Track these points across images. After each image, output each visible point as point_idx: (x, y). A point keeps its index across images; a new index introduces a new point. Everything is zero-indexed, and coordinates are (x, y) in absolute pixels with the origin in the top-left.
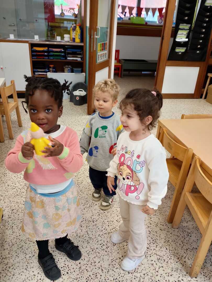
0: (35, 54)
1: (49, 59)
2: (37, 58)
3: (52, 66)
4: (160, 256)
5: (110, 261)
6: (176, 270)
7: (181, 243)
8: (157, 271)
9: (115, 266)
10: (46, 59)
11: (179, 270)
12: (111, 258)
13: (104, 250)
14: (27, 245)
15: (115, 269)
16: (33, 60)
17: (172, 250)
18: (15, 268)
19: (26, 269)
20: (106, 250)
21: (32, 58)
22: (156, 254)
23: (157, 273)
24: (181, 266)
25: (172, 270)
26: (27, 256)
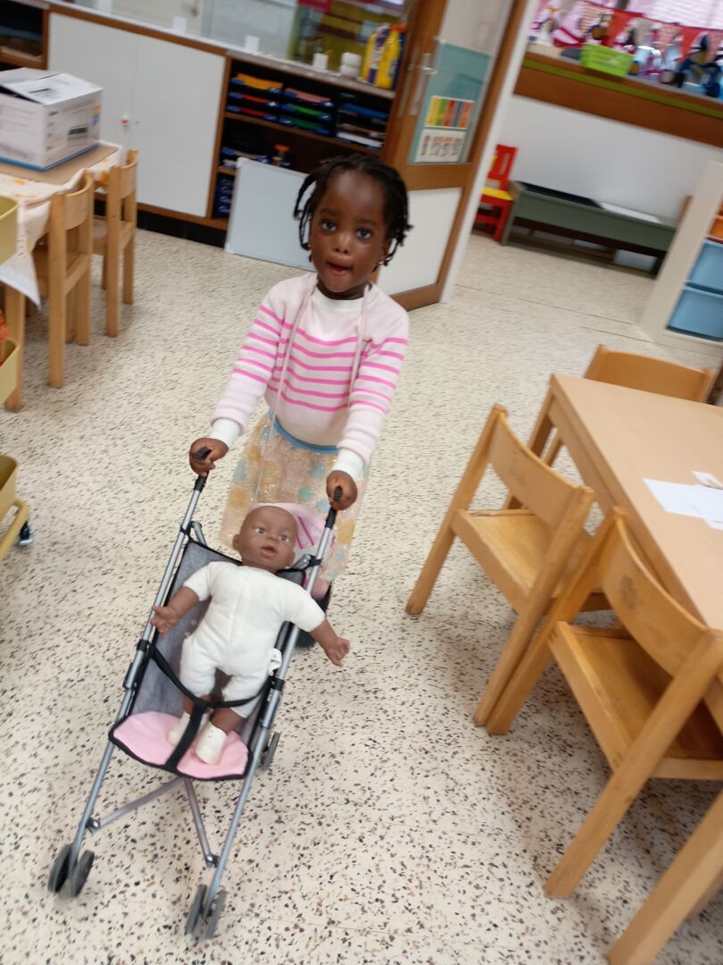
0: (238, 96)
1: (276, 122)
2: (240, 113)
3: (282, 149)
4: (456, 783)
5: (301, 754)
6: (493, 833)
7: (534, 767)
8: (434, 821)
9: (311, 771)
10: (268, 121)
11: (502, 837)
12: (305, 748)
13: (292, 720)
14: (70, 647)
15: (308, 780)
16: (229, 115)
17: (498, 778)
18: (18, 697)
19: (49, 708)
20: (299, 722)
21: (227, 110)
22: (447, 774)
23: (432, 826)
24: (514, 826)
25: (482, 831)
26: (63, 677)
